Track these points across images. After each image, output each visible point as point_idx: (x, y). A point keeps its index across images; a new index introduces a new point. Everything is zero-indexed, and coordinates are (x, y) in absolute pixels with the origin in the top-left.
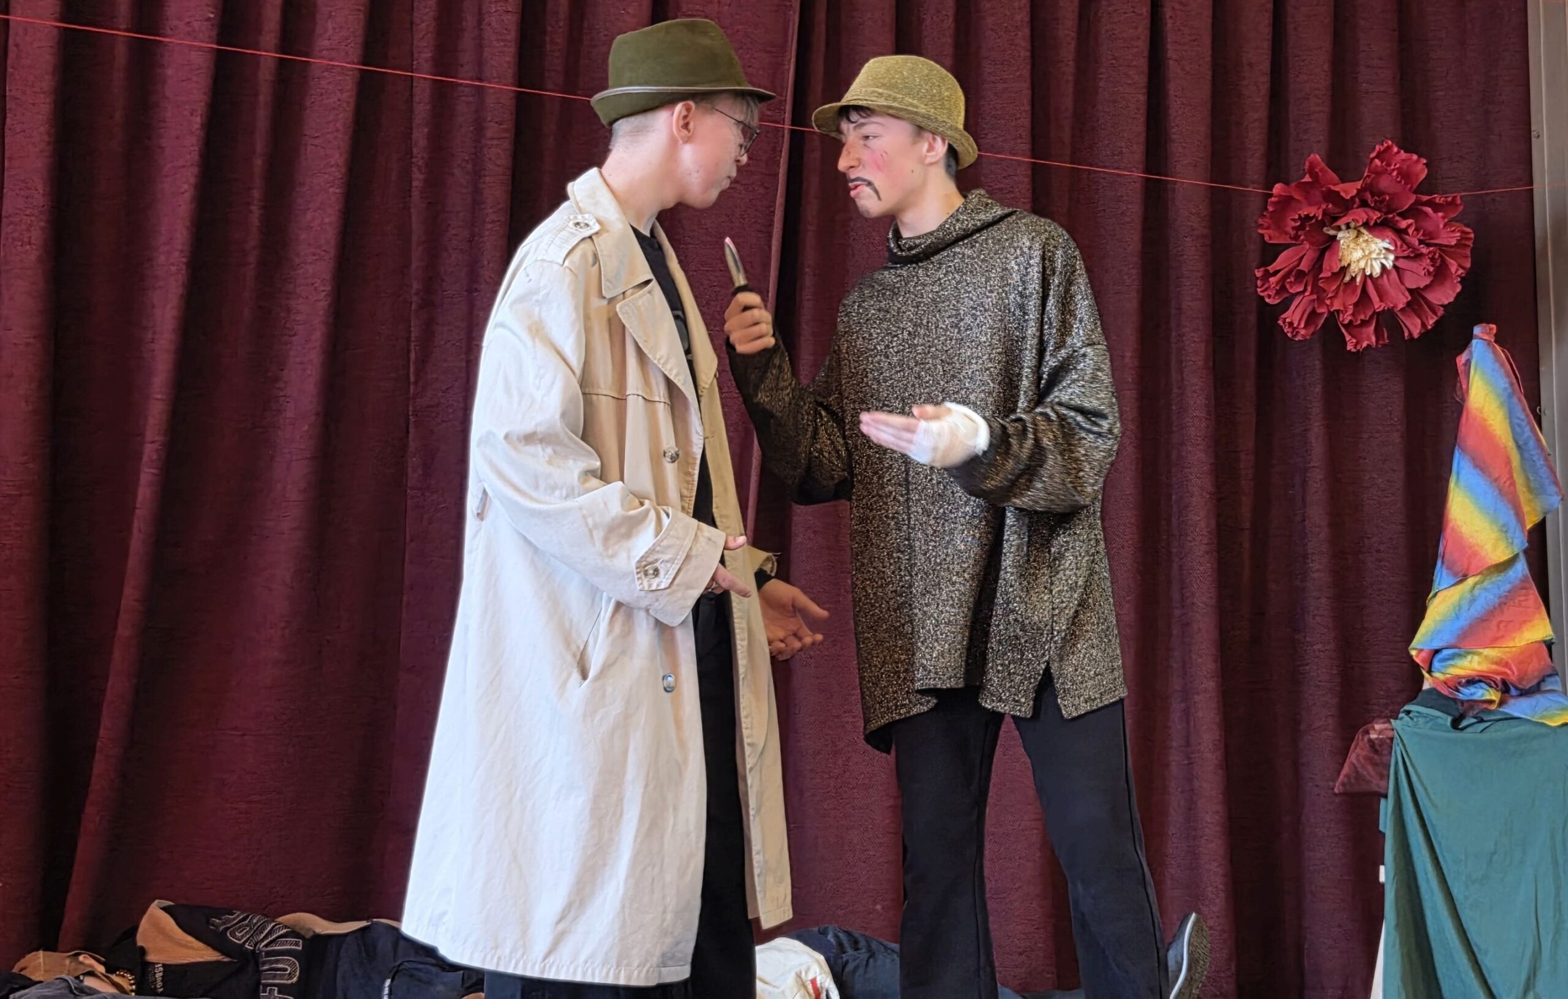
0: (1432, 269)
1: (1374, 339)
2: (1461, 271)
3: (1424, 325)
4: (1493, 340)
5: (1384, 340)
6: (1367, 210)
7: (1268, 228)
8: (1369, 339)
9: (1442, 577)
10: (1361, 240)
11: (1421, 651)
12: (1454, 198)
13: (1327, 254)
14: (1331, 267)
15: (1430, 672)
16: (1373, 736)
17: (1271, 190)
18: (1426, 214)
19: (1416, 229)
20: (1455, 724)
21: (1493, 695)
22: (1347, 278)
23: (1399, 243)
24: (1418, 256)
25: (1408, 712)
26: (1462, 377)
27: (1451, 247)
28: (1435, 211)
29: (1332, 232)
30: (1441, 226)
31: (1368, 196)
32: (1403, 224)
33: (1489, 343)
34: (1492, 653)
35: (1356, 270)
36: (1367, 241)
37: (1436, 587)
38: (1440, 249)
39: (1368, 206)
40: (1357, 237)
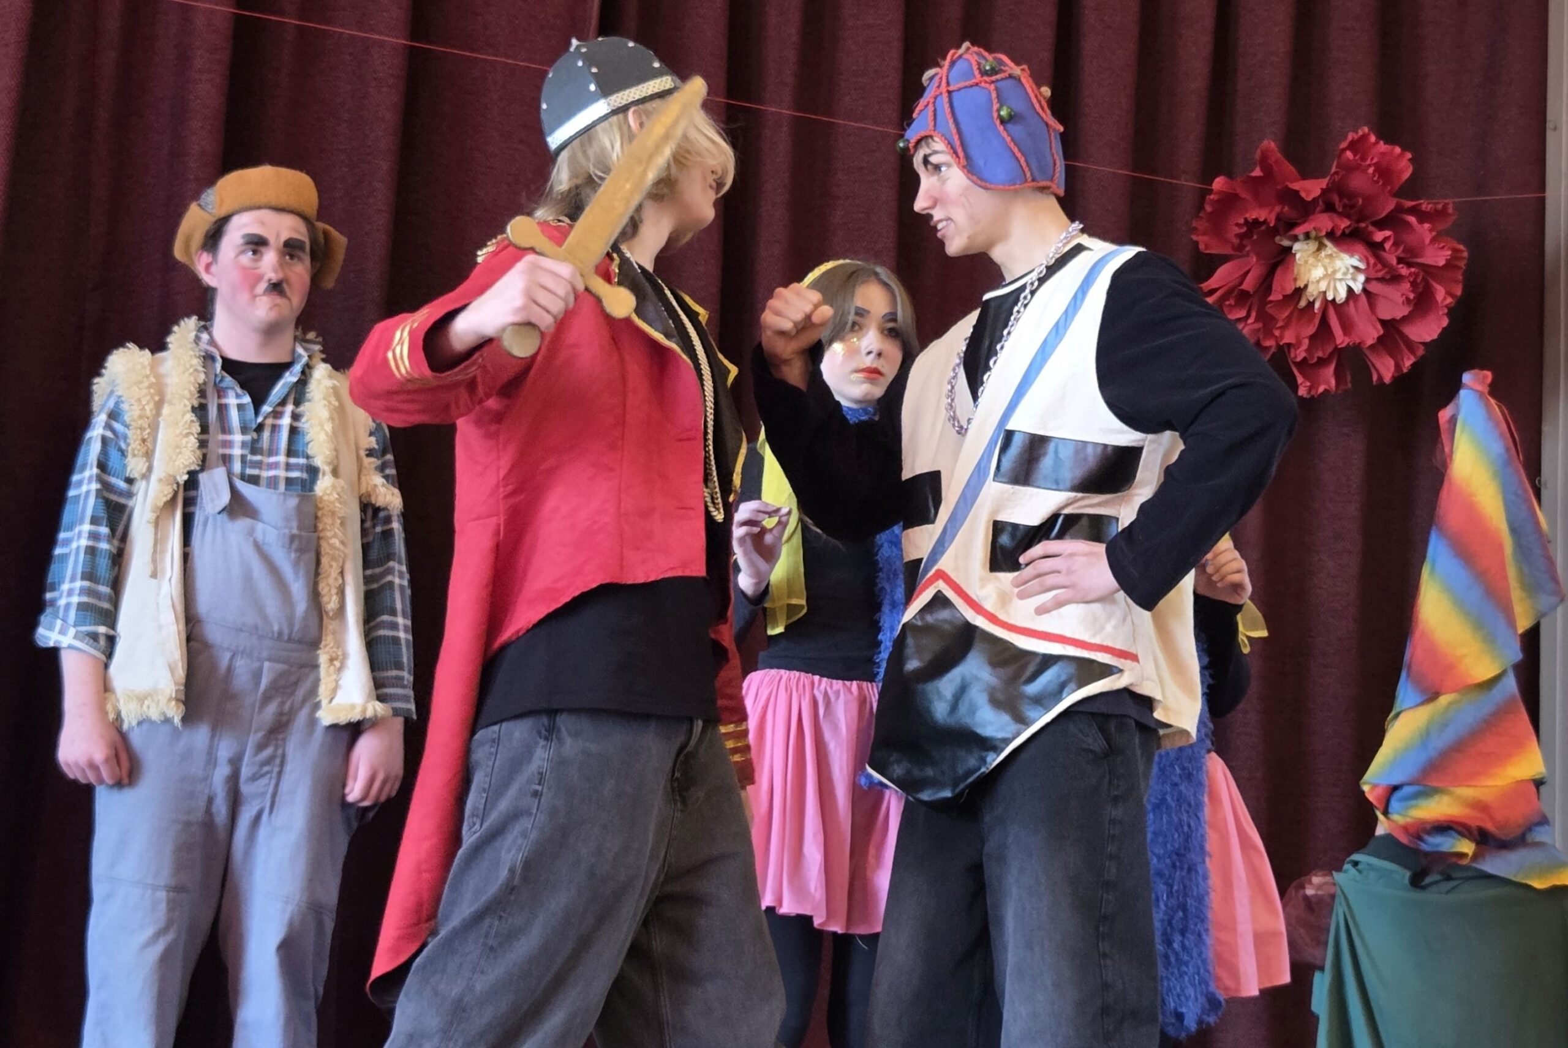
0: (1412, 296)
1: (1333, 382)
2: (1449, 300)
3: (1398, 366)
4: (1486, 390)
5: (1346, 384)
6: (1335, 216)
7: (1204, 234)
8: (1328, 383)
9: (1406, 693)
10: (1323, 254)
11: (1375, 786)
12: (1445, 206)
13: (1279, 271)
14: (1283, 289)
15: (1386, 813)
16: (1310, 892)
17: (1211, 184)
18: (1408, 224)
19: (1393, 245)
20: (1417, 881)
21: (1467, 847)
22: (1303, 303)
23: (1372, 261)
24: (1394, 279)
25: (1356, 864)
26: (1444, 436)
27: (1437, 267)
28: (1421, 222)
29: (1286, 243)
30: (1427, 241)
31: (1336, 198)
32: (1379, 236)
33: (1481, 395)
34: (1467, 792)
35: (1315, 293)
36: (1330, 256)
37: (1397, 707)
38: (1425, 272)
39: (1334, 210)
40: (1319, 249)
